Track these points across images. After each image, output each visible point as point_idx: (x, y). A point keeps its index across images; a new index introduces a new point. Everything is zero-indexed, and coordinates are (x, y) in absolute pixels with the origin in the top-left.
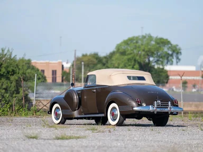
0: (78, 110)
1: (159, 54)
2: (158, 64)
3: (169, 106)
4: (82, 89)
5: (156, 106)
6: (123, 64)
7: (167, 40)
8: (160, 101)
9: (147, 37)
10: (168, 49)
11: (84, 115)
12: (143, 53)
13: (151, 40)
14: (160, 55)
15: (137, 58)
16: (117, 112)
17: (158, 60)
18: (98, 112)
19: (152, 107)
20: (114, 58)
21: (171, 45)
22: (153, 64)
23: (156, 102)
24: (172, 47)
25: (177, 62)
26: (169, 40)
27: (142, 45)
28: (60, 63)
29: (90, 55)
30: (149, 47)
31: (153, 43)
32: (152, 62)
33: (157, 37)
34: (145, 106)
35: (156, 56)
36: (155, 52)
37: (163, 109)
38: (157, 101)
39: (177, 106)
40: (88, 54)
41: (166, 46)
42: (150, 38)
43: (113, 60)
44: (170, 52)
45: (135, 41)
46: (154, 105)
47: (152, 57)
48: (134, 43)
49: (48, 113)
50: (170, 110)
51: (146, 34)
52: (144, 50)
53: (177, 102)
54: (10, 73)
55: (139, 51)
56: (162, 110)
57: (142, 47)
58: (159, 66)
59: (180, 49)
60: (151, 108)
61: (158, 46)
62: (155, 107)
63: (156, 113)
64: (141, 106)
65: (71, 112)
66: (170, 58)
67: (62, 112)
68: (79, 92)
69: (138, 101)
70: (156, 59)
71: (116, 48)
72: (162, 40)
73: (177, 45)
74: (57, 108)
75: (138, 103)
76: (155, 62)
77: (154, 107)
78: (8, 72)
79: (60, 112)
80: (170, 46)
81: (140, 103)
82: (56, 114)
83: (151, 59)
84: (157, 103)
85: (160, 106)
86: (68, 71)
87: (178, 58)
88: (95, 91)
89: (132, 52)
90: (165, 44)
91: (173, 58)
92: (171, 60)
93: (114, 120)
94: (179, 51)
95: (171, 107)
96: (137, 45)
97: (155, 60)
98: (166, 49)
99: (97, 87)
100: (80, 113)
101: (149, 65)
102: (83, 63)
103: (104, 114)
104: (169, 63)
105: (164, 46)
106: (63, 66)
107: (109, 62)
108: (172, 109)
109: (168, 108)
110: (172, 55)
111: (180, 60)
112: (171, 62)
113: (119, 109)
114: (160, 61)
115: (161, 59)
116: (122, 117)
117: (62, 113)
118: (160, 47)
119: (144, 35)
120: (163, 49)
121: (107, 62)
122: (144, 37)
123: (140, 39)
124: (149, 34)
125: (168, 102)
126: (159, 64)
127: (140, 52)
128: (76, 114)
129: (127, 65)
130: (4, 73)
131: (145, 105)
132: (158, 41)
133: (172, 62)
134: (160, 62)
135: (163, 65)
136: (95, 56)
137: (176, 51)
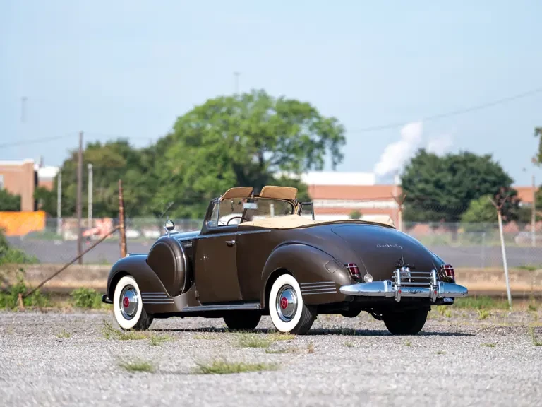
0: (185, 291)
1: (287, 142)
2: (284, 168)
3: (433, 281)
4: (198, 237)
5: (399, 282)
6: (194, 167)
7: (307, 105)
8: (408, 270)
9: (256, 99)
10: (311, 129)
11: (201, 306)
12: (246, 140)
13: (267, 107)
14: (290, 144)
15: (232, 153)
16: (295, 298)
17: (284, 159)
18: (241, 297)
19: (389, 283)
20: (170, 153)
21: (319, 117)
22: (271, 168)
23: (398, 271)
24: (320, 123)
25: (335, 164)
26: (313, 105)
27: (243, 118)
28: (29, 166)
29: (109, 146)
30: (262, 124)
31: (272, 113)
32: (269, 163)
33: (281, 98)
34: (370, 283)
35: (279, 146)
36: (278, 138)
37: (418, 290)
38: (400, 268)
39: (452, 281)
40: (103, 142)
41: (306, 120)
42: (264, 99)
43: (167, 159)
44: (317, 138)
45: (224, 110)
46: (393, 280)
47: (270, 149)
48: (222, 114)
49: (104, 301)
50: (436, 292)
51: (253, 91)
52: (247, 133)
53: (452, 270)
55: (234, 135)
56: (414, 291)
57: (245, 124)
58: (286, 173)
59: (341, 130)
60: (386, 289)
61: (284, 121)
62: (397, 285)
63: (399, 301)
64: (361, 282)
65: (168, 297)
66: (316, 152)
67: (142, 298)
68: (188, 245)
69: (352, 269)
70: (280, 154)
71: (175, 127)
72: (295, 107)
73: (334, 120)
74: (128, 288)
75: (354, 273)
76: (277, 163)
77: (393, 286)
79: (137, 298)
80: (315, 120)
81: (359, 273)
82: (126, 304)
83: (267, 155)
84: (401, 274)
85: (410, 283)
86: (50, 187)
87: (335, 152)
88: (234, 242)
89: (217, 136)
90: (304, 117)
91: (324, 153)
92: (319, 157)
93: (288, 318)
94: (340, 135)
95: (438, 285)
96: (232, 119)
97: (278, 158)
98: (304, 130)
99: (240, 233)
100: (191, 301)
101: (263, 172)
102: (90, 166)
103: (260, 304)
104: (313, 166)
105: (301, 122)
106: (36, 174)
107: (157, 163)
108: (440, 291)
109: (429, 286)
110: (320, 146)
111: (341, 157)
112: (318, 162)
113: (301, 289)
114: (291, 160)
115: (292, 156)
116: (307, 311)
117: (143, 301)
118: (290, 123)
119: (249, 92)
120: (299, 130)
121: (152, 163)
122: (248, 98)
123: (237, 104)
124: (262, 91)
125: (430, 271)
126: (288, 169)
127: (237, 138)
128: (180, 302)
129: (205, 171)
131: (370, 280)
132: (286, 109)
133: (322, 162)
134: (289, 164)
135: (296, 173)
136: (121, 147)
137: (332, 135)
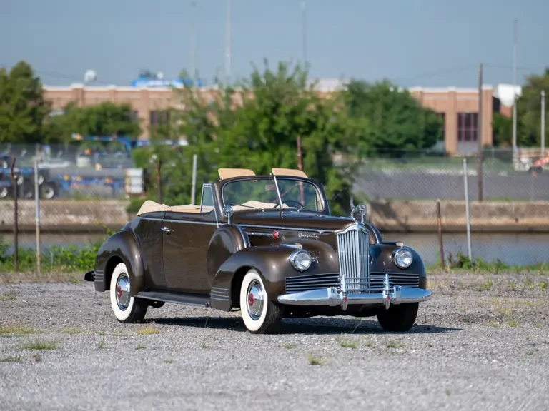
54: (301, 130)
78: (295, 127)
130: (284, 129)
